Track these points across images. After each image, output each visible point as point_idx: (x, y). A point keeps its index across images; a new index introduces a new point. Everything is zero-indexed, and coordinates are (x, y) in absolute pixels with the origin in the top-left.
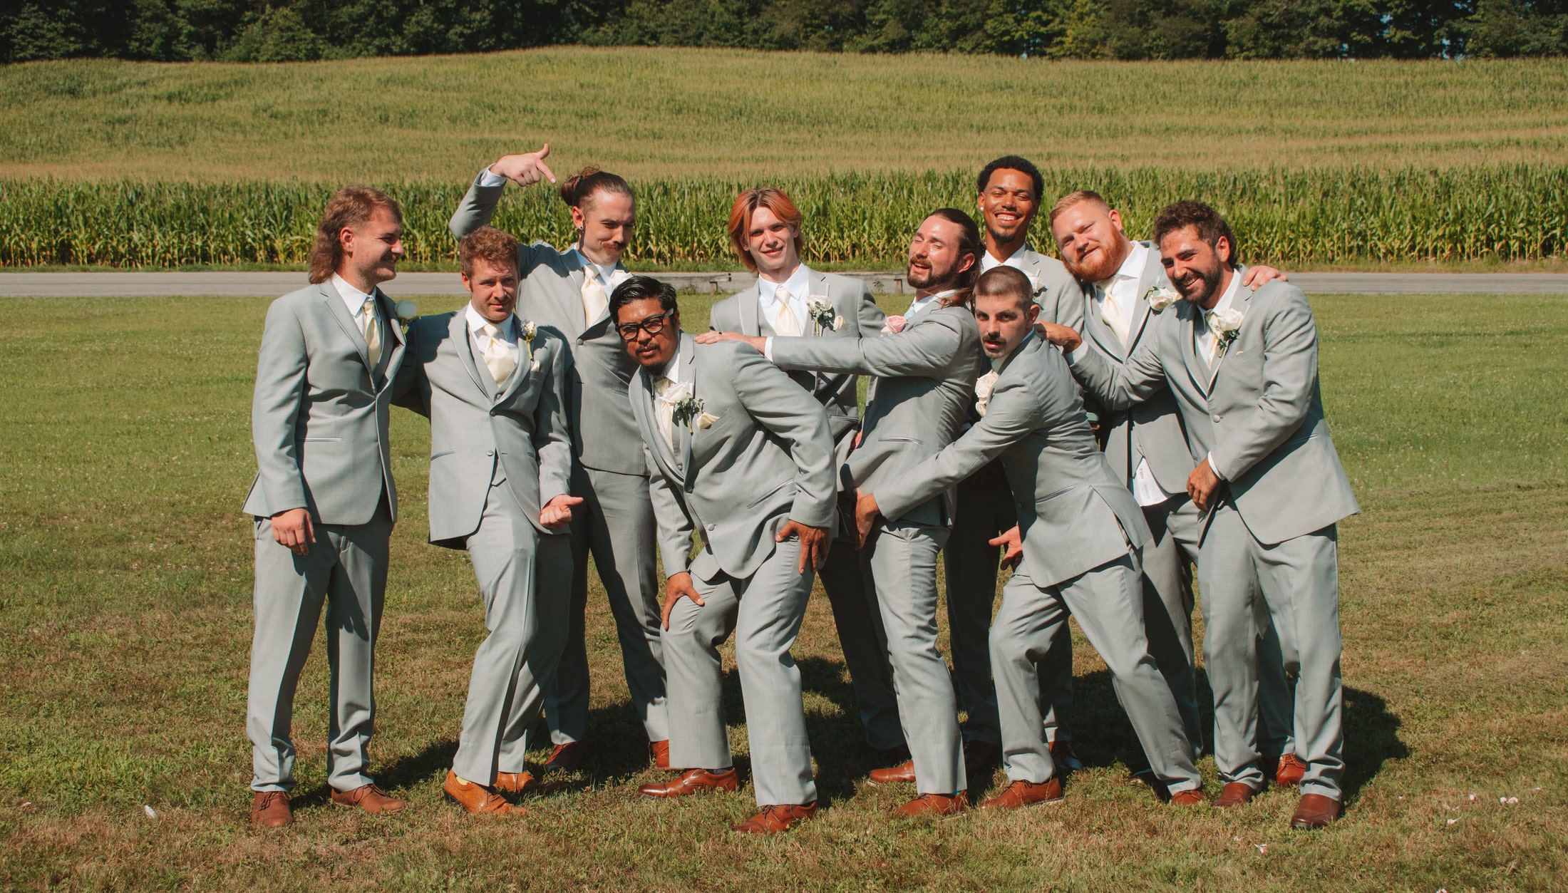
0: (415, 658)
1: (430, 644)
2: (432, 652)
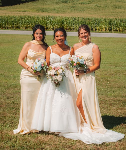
0: (113, 107)
1: (116, 104)
2: (117, 106)
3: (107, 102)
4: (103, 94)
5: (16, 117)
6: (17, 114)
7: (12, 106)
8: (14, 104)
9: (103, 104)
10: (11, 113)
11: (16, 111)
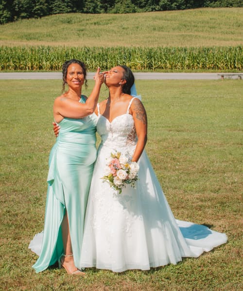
1: (209, 207)
2: (210, 210)
3: (189, 204)
4: (175, 188)
5: (20, 246)
6: (21, 238)
7: (8, 220)
8: (9, 215)
9: (182, 207)
10: (10, 237)
11: (17, 231)
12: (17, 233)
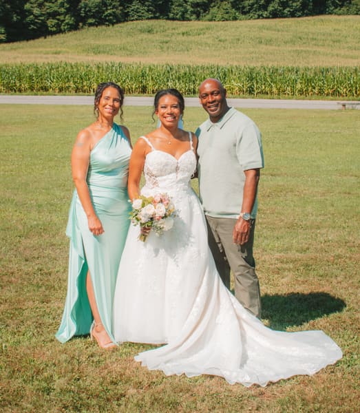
0: (283, 278)
1: (289, 270)
2: (291, 274)
3: (266, 266)
5: (48, 311)
6: (50, 301)
7: (38, 280)
8: (41, 274)
10: (37, 300)
11: (47, 293)
12: (46, 296)
